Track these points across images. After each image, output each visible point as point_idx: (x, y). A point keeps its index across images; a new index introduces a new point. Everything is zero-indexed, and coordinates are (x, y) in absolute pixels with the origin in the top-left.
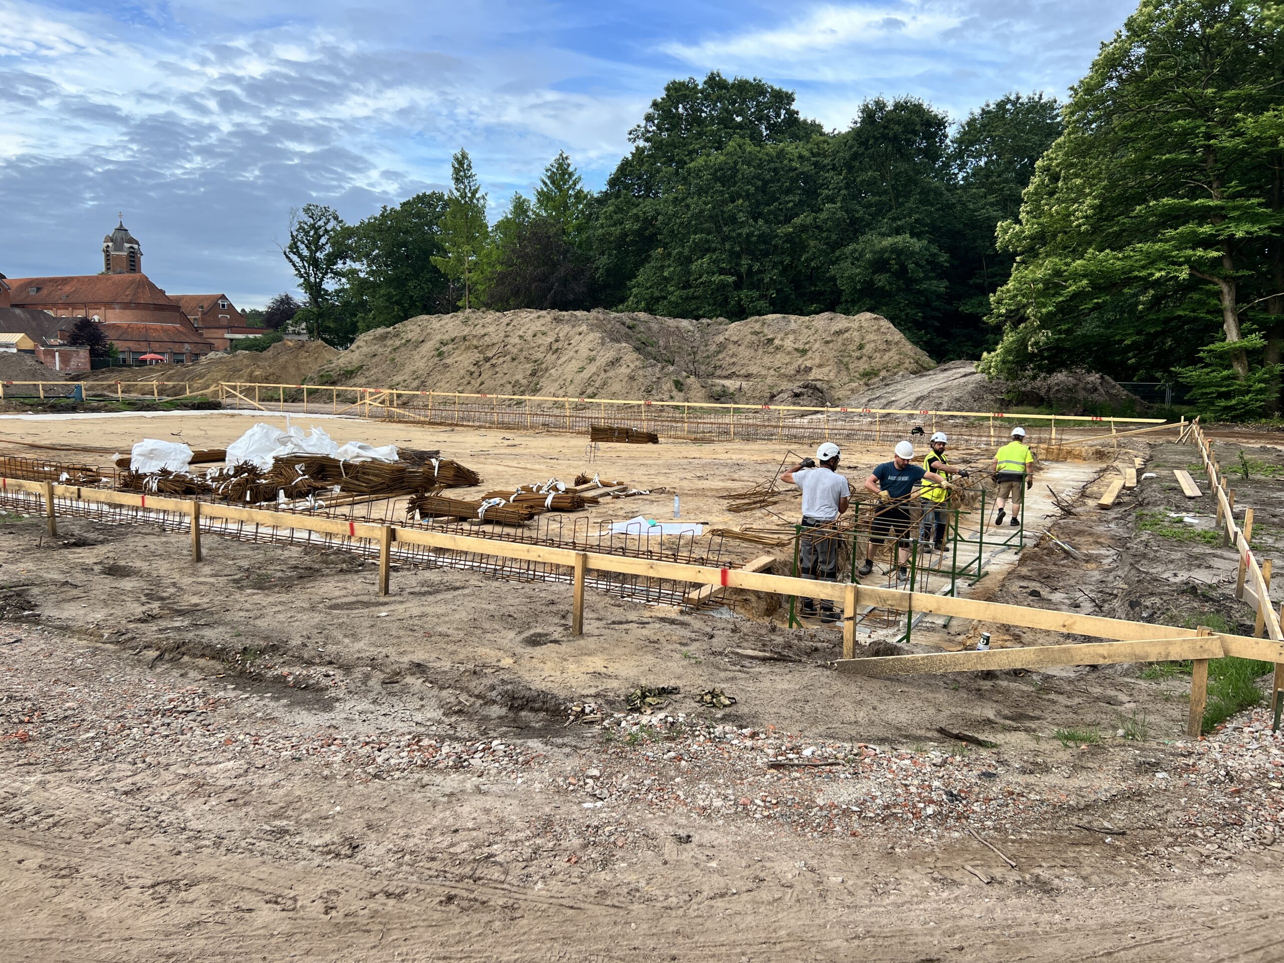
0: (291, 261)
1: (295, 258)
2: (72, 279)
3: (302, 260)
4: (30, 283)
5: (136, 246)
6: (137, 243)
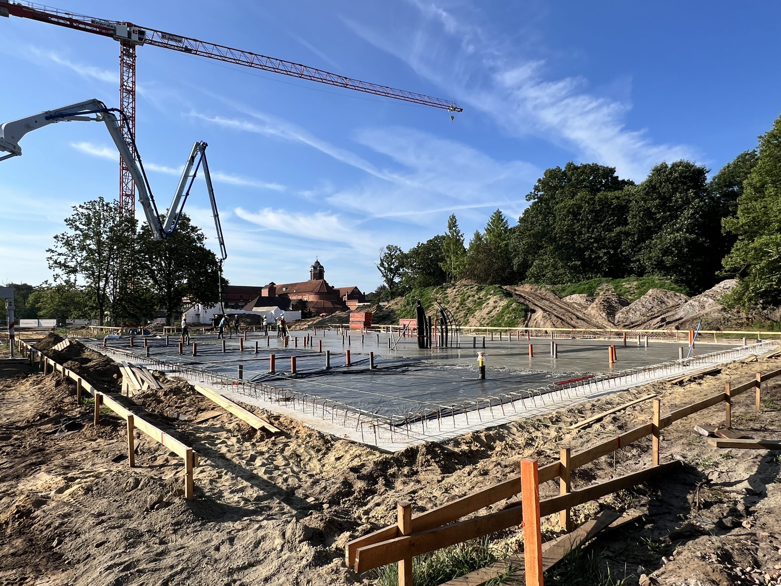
1: (382, 269)
2: (298, 283)
3: (385, 270)
5: (322, 269)
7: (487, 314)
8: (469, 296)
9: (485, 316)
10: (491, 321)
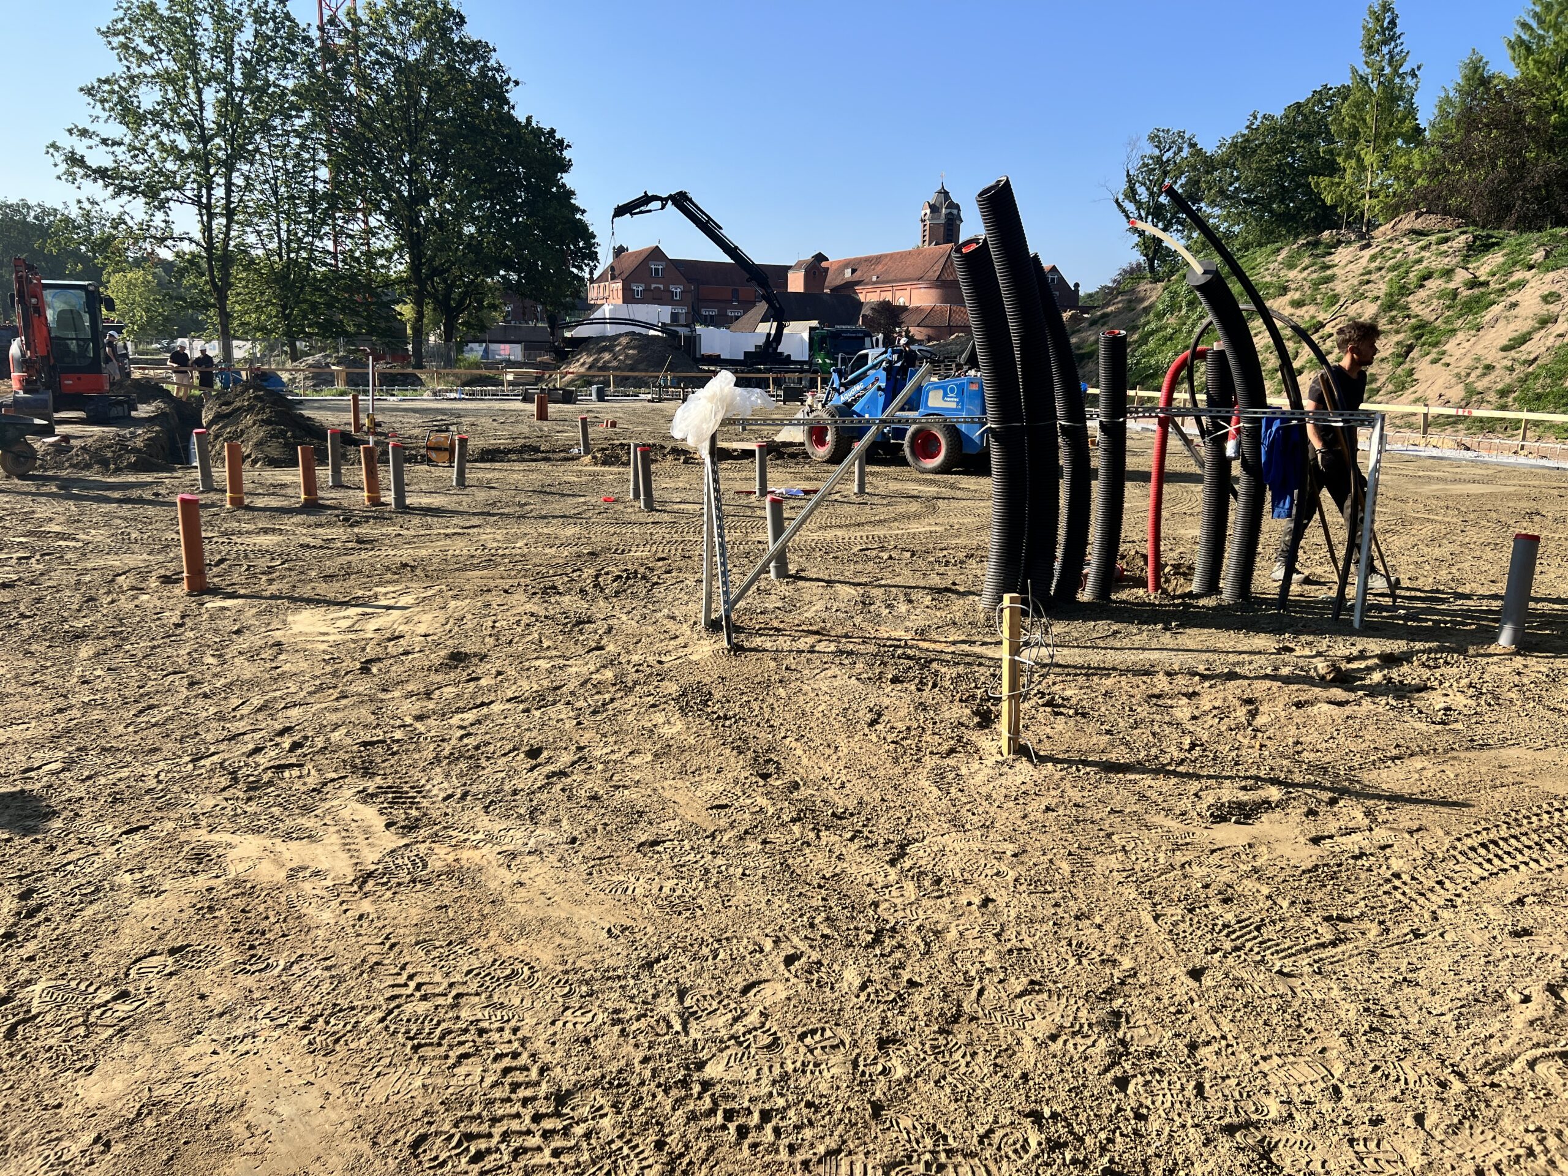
0: (1124, 211)
1: (1130, 207)
2: (886, 256)
3: (1138, 209)
4: (847, 264)
5: (955, 212)
6: (957, 207)
7: (1504, 349)
8: (1428, 276)
9: (1492, 356)
10: (1524, 381)
